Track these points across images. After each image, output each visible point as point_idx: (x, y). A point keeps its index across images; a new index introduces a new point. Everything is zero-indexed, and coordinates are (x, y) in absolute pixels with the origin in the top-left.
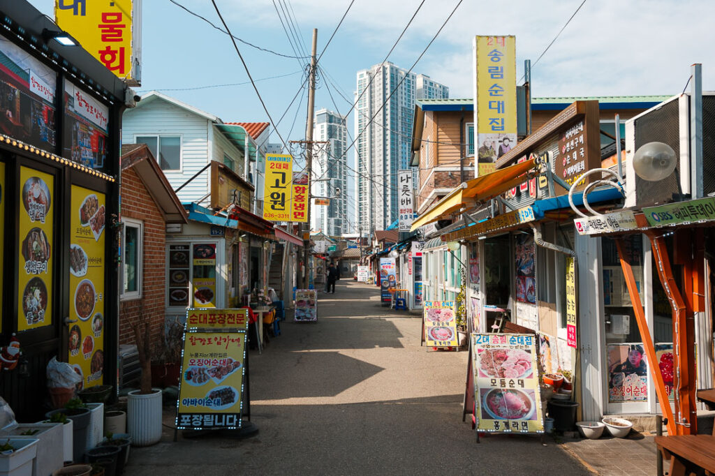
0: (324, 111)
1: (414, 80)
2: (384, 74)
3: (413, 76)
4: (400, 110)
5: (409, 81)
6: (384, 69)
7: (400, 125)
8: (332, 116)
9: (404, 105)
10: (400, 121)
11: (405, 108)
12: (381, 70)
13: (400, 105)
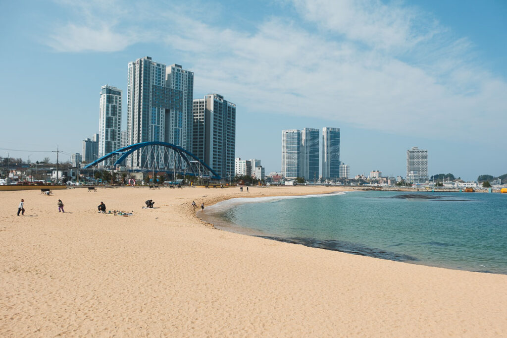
0: (105, 86)
1: (164, 68)
2: (141, 65)
3: (163, 66)
4: (151, 87)
5: (160, 69)
6: (141, 61)
7: (151, 96)
8: (110, 90)
9: (155, 84)
10: (151, 94)
11: (156, 86)
12: (139, 62)
13: (151, 84)
